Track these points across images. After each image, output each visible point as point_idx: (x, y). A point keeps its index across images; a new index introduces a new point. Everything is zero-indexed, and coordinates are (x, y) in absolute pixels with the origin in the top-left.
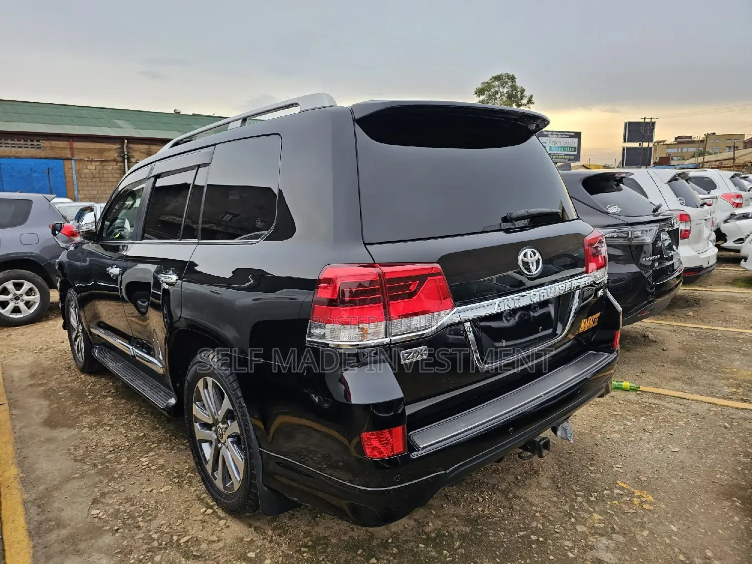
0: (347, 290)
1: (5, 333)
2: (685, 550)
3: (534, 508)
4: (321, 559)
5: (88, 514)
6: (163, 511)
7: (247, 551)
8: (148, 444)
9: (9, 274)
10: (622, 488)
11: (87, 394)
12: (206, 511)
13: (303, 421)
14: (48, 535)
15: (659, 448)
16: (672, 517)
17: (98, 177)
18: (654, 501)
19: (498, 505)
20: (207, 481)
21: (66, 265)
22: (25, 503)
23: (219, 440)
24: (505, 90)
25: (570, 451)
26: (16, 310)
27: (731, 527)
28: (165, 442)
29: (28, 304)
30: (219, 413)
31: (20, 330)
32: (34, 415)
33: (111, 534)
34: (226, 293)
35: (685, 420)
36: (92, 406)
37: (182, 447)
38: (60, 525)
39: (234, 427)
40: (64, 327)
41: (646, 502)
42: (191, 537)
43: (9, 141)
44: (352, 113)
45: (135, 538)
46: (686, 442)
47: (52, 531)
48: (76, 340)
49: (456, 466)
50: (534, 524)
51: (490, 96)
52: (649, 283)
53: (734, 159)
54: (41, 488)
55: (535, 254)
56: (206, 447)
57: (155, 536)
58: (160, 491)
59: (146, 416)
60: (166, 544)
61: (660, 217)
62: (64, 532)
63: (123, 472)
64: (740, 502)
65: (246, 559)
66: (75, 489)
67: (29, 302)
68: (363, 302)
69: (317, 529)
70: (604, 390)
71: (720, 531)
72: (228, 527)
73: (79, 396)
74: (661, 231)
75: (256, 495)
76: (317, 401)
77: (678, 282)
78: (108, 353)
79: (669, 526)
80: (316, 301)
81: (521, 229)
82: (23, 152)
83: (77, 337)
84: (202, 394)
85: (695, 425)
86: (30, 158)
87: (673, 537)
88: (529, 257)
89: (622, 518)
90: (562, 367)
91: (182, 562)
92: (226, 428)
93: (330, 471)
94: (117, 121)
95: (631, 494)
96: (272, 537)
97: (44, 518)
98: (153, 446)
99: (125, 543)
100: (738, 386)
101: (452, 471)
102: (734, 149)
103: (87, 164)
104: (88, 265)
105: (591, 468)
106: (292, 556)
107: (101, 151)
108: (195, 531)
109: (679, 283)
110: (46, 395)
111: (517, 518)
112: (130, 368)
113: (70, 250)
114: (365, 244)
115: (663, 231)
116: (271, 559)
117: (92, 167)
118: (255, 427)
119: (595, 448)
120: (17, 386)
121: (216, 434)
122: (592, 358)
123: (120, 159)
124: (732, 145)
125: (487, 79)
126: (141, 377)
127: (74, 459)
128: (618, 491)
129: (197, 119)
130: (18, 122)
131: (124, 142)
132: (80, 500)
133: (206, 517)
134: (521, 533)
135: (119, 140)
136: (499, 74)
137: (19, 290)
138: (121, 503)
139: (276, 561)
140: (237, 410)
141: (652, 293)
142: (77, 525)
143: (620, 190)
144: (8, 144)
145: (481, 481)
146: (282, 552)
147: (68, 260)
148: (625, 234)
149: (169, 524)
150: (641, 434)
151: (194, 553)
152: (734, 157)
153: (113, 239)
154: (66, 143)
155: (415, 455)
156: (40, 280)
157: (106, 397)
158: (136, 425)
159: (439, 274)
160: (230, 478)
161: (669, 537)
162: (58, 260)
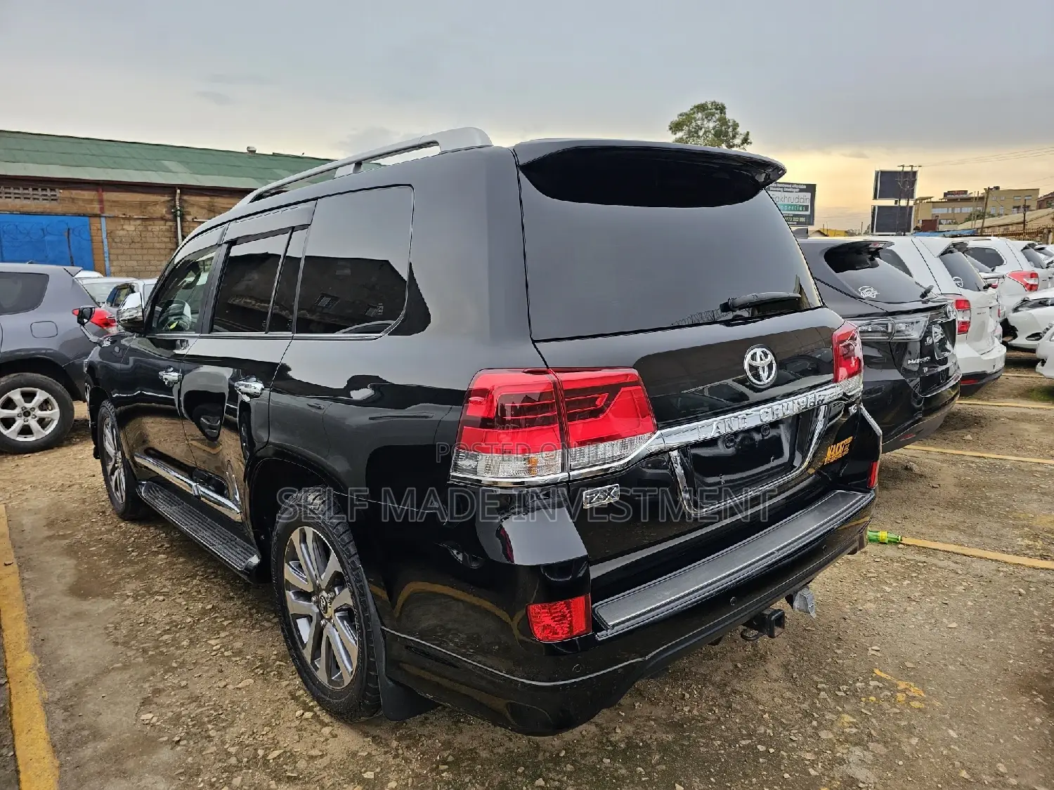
0: (508, 405)
1: (10, 463)
2: (969, 763)
3: (761, 707)
4: (467, 780)
5: (136, 720)
6: (242, 716)
7: (363, 770)
8: (219, 620)
9: (14, 379)
10: (879, 679)
11: (130, 549)
12: (303, 714)
13: (438, 588)
14: (79, 750)
15: (930, 623)
16: (951, 718)
17: (138, 242)
18: (925, 696)
19: (711, 703)
20: (305, 672)
21: (99, 366)
22: (45, 704)
23: (322, 615)
24: (711, 125)
25: (807, 628)
26: (26, 430)
27: (1031, 732)
28: (243, 617)
29: (43, 423)
30: (322, 577)
31: (31, 459)
32: (54, 580)
33: (170, 748)
34: (331, 408)
35: (964, 584)
36: (137, 567)
37: (266, 624)
38: (96, 735)
39: (344, 597)
40: (96, 455)
41: (914, 698)
42: (282, 751)
43: (12, 190)
44: (515, 155)
45: (203, 753)
46: (967, 614)
47: (86, 743)
48: (113, 473)
49: (658, 651)
50: (762, 730)
51: (690, 132)
52: (916, 396)
53: (1024, 223)
54: (69, 682)
55: (766, 355)
56: (303, 624)
57: (233, 750)
58: (238, 686)
59: (215, 580)
60: (247, 762)
61: (930, 304)
62: (102, 746)
63: (184, 660)
64: (1042, 697)
65: (362, 781)
66: (116, 685)
67: (43, 419)
68: (531, 423)
69: (459, 738)
70: (857, 544)
71: (1015, 737)
72: (335, 736)
73: (118, 552)
74: (932, 323)
75: (376, 691)
76: (461, 559)
77: (954, 394)
78: (160, 492)
79: (946, 730)
80: (463, 421)
81: (746, 321)
82: (31, 205)
83: (114, 469)
84: (298, 550)
85: (977, 590)
86: (42, 214)
87: (952, 746)
88: (758, 359)
89: (882, 720)
90: (801, 511)
91: (271, 787)
92: (332, 599)
93: (480, 658)
94: (166, 163)
95: (893, 687)
96: (397, 750)
97: (73, 725)
98: (225, 623)
99: (190, 760)
100: (1036, 537)
101: (653, 658)
102: (1025, 210)
103: (122, 223)
104: (132, 367)
105: (839, 652)
106: (426, 777)
107: (143, 206)
108: (288, 741)
109: (955, 396)
110: (71, 551)
111: (737, 720)
112: (193, 514)
113: (105, 345)
114: (534, 342)
115: (935, 323)
116: (397, 781)
117: (130, 227)
118: (375, 596)
119: (843, 624)
120: (29, 538)
121: (318, 607)
122: (840, 499)
123: (169, 216)
124: (1021, 204)
125: (686, 109)
126: (208, 526)
127: (114, 642)
128: (876, 683)
129: (279, 160)
130: (25, 162)
131: (176, 192)
132: (125, 699)
133: (303, 723)
134: (744, 742)
135: (169, 189)
136: (703, 102)
137: (30, 402)
138: (183, 704)
139: (404, 783)
140: (349, 572)
141: (920, 409)
142: (120, 735)
143: (877, 265)
144: (10, 193)
145: (687, 670)
146: (413, 770)
147: (101, 360)
148: (883, 327)
149: (251, 733)
150: (905, 604)
151: (289, 774)
152: (1024, 220)
153: (167, 331)
154: (94, 193)
155: (602, 636)
156: (59, 387)
157: (157, 553)
158: (201, 594)
159: (636, 384)
160: (338, 667)
161: (948, 747)
162: (87, 360)
